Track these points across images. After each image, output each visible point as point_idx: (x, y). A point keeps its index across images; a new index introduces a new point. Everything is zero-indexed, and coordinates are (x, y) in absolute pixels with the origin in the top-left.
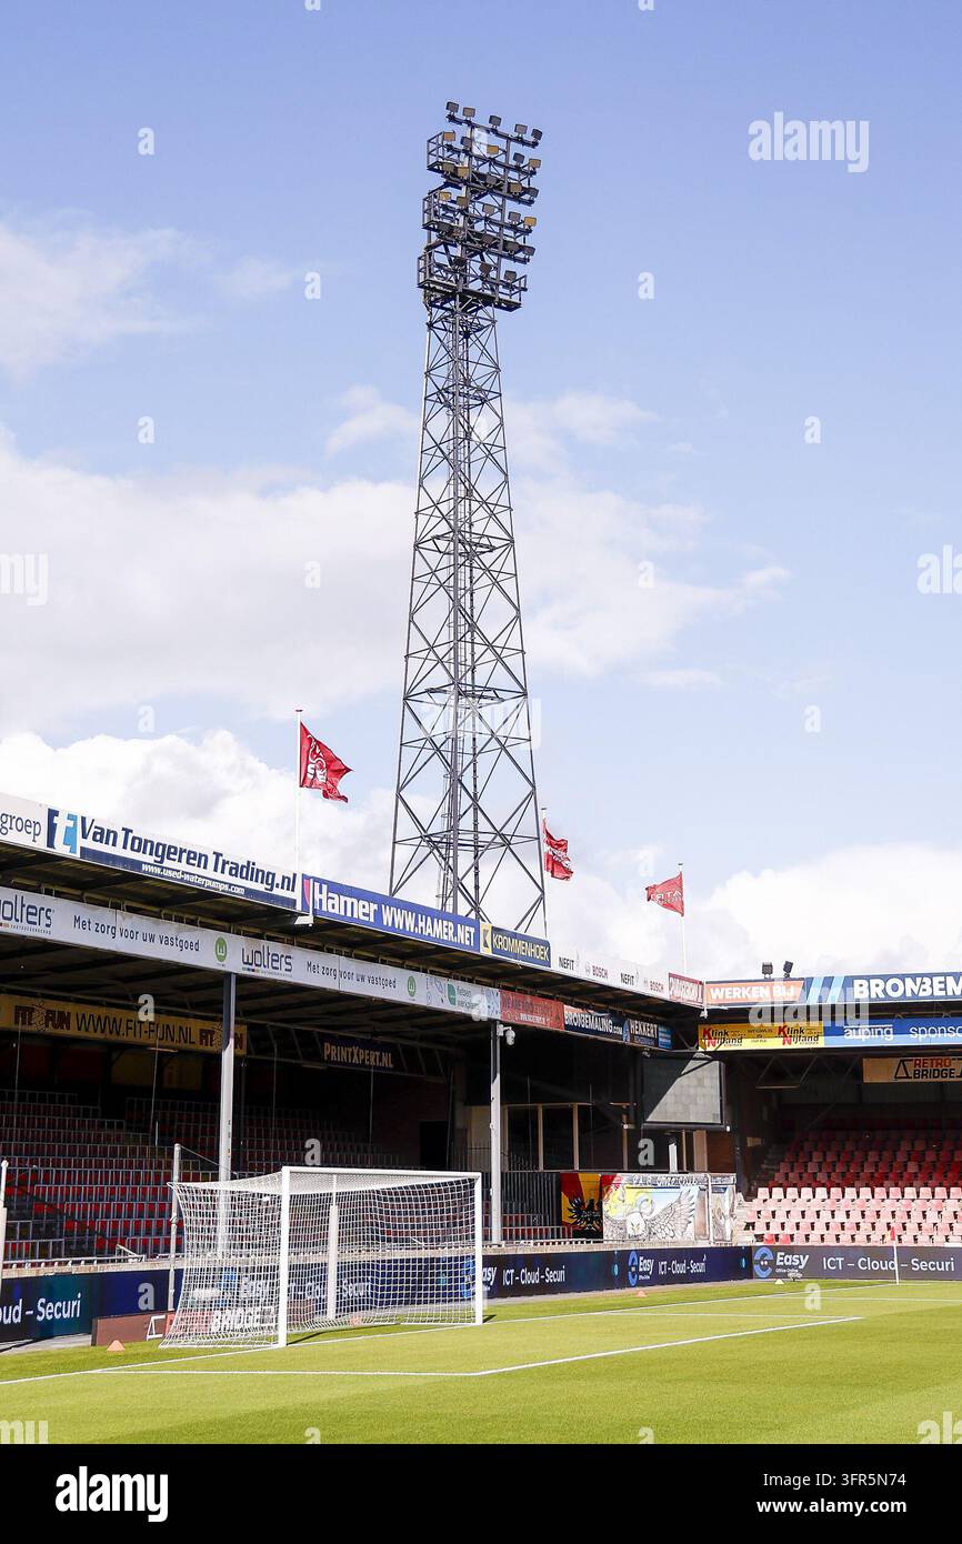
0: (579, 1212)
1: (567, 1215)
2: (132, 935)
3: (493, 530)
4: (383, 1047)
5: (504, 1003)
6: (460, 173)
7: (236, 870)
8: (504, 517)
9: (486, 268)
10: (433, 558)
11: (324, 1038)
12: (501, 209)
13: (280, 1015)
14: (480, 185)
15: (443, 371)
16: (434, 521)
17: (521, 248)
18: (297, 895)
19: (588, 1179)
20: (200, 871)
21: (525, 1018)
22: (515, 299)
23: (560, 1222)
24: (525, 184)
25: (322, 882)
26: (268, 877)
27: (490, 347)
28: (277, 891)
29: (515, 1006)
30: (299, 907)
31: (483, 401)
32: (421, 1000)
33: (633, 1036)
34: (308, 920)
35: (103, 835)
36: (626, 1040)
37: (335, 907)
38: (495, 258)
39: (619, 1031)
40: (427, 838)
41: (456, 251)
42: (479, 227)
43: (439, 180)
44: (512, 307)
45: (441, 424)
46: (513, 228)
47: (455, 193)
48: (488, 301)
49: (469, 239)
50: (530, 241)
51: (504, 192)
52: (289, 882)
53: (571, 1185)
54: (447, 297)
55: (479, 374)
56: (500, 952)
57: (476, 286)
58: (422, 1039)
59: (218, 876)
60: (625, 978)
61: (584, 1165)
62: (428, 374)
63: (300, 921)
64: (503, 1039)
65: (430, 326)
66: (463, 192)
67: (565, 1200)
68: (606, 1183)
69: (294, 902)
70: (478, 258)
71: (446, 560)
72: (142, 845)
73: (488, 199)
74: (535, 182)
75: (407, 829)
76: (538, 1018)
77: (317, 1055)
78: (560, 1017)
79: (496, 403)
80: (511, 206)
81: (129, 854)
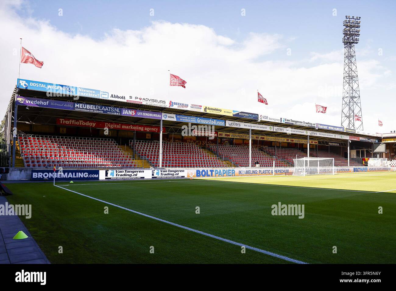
0: (365, 163)
1: (363, 163)
2: (295, 131)
3: (355, 75)
4: (337, 143)
5: (350, 137)
6: (348, 25)
7: (307, 123)
8: (356, 73)
9: (352, 38)
10: (346, 79)
11: (329, 142)
12: (355, 30)
13: (322, 139)
14: (351, 27)
15: (347, 54)
16: (346, 74)
17: (358, 34)
18: (316, 126)
19: (366, 159)
20: (302, 124)
21: (353, 139)
22: (357, 42)
23: (362, 164)
24: (358, 25)
25: (319, 124)
26: (311, 124)
27: (354, 50)
28: (312, 126)
29: (352, 138)
30: (316, 127)
31: (353, 57)
32: (336, 137)
33: (371, 141)
34: (317, 129)
35: (288, 120)
36: (370, 141)
37: (321, 127)
38: (354, 37)
39: (369, 140)
40: (346, 116)
41: (348, 36)
42: (352, 32)
43: (345, 27)
44: (357, 43)
45: (347, 61)
46: (357, 32)
47: (347, 28)
48: (353, 43)
49: (350, 35)
50: (359, 33)
51: (355, 27)
52: (314, 124)
53: (364, 160)
54: (347, 43)
55: (352, 54)
56: (347, 131)
57: (351, 41)
58: (343, 142)
59: (304, 124)
60: (368, 134)
61: (366, 157)
62: (345, 54)
63: (316, 129)
64: (350, 142)
65: (345, 47)
66: (349, 28)
67: (363, 161)
68: (368, 159)
69: (315, 127)
70: (352, 37)
71: (348, 79)
72: (293, 121)
73: (353, 28)
74: (360, 25)
75: (343, 115)
76: (355, 139)
77: (328, 144)
78: (359, 139)
79: (355, 57)
80: (356, 29)
81: (291, 122)
